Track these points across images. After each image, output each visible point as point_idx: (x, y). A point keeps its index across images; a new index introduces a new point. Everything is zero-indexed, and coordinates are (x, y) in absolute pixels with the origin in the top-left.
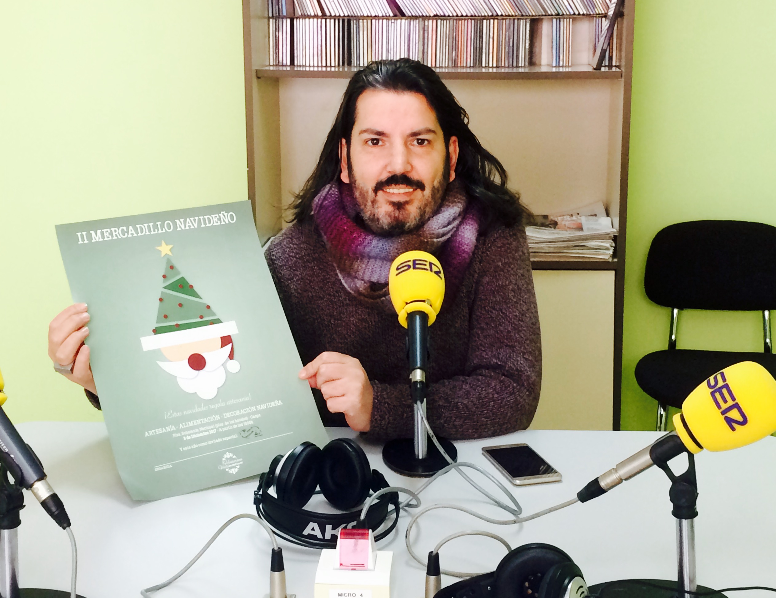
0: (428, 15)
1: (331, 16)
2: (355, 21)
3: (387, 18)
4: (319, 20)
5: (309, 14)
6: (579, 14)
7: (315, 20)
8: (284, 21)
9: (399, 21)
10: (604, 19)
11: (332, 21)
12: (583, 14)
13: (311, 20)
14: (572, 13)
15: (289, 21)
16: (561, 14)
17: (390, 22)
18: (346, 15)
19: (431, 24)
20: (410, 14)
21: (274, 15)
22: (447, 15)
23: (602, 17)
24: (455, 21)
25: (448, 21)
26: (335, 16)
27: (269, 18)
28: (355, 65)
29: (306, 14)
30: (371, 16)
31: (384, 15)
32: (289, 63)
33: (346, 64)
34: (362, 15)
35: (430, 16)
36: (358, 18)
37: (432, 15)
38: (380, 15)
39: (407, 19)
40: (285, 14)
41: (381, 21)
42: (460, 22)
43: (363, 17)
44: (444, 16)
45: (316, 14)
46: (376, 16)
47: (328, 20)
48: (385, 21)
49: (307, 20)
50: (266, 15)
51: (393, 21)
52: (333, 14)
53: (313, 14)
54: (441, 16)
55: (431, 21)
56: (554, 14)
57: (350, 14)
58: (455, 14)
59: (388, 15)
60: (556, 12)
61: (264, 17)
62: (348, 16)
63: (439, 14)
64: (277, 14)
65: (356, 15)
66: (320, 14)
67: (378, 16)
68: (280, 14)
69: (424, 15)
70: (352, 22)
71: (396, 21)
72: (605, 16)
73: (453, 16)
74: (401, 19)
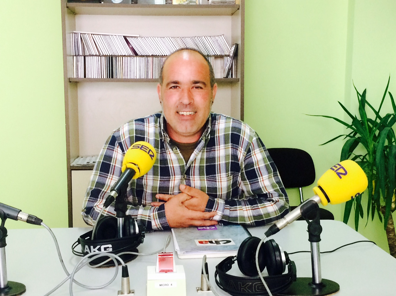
0: (149, 55)
1: (103, 55)
2: (115, 58)
3: (130, 56)
4: (98, 57)
5: (93, 54)
6: (217, 55)
7: (96, 57)
8: (81, 57)
9: (135, 58)
10: (228, 57)
11: (104, 57)
12: (219, 55)
13: (94, 57)
14: (214, 54)
15: (83, 57)
16: (209, 55)
17: (131, 58)
18: (111, 55)
19: (150, 59)
20: (141, 55)
21: (76, 55)
22: (158, 55)
23: (227, 56)
24: (161, 58)
25: (158, 58)
26: (105, 55)
27: (73, 56)
28: (115, 78)
29: (91, 54)
30: (122, 55)
31: (129, 55)
32: (83, 77)
33: (111, 77)
34: (118, 55)
35: (150, 56)
36: (116, 56)
37: (151, 55)
38: (127, 55)
39: (139, 57)
40: (81, 54)
41: (127, 58)
42: (164, 58)
43: (119, 56)
44: (157, 55)
45: (96, 54)
46: (124, 55)
47: (102, 57)
48: (129, 57)
49: (92, 57)
50: (72, 55)
51: (133, 58)
52: (104, 54)
53: (95, 54)
54: (155, 55)
55: (150, 58)
56: (206, 55)
57: (112, 54)
58: (161, 55)
59: (130, 55)
60: (207, 54)
61: (71, 56)
62: (112, 55)
63: (154, 55)
64: (78, 54)
65: (115, 55)
66: (98, 54)
67: (126, 55)
68: (79, 54)
69: (147, 55)
70: (113, 58)
71: (134, 58)
72: (229, 56)
73: (160, 56)
74: (136, 57)
